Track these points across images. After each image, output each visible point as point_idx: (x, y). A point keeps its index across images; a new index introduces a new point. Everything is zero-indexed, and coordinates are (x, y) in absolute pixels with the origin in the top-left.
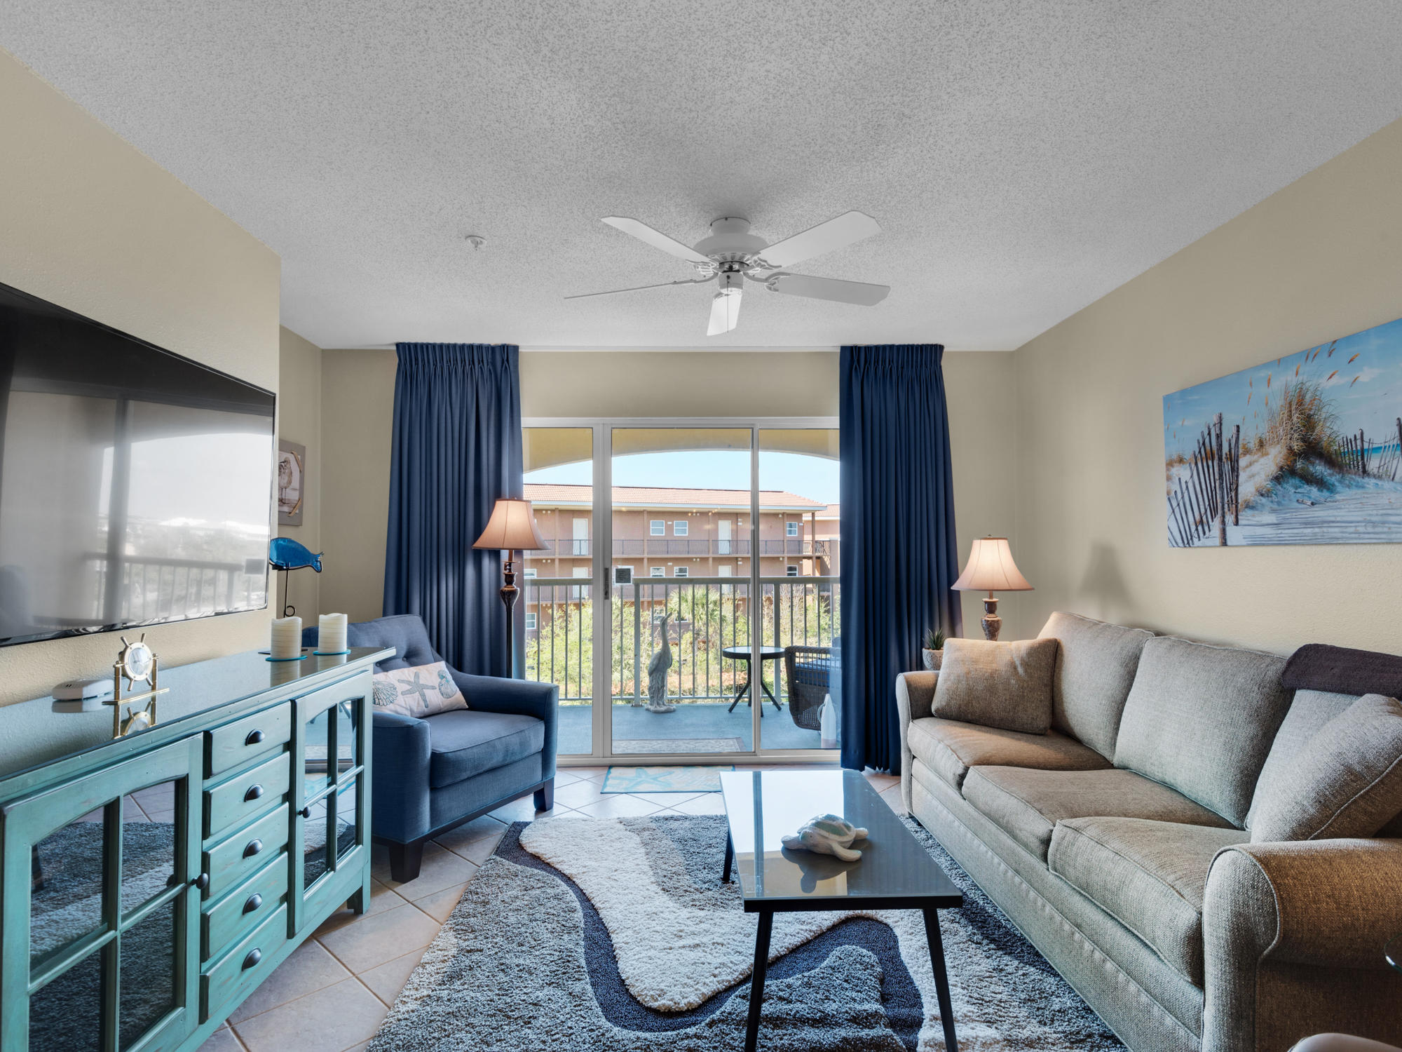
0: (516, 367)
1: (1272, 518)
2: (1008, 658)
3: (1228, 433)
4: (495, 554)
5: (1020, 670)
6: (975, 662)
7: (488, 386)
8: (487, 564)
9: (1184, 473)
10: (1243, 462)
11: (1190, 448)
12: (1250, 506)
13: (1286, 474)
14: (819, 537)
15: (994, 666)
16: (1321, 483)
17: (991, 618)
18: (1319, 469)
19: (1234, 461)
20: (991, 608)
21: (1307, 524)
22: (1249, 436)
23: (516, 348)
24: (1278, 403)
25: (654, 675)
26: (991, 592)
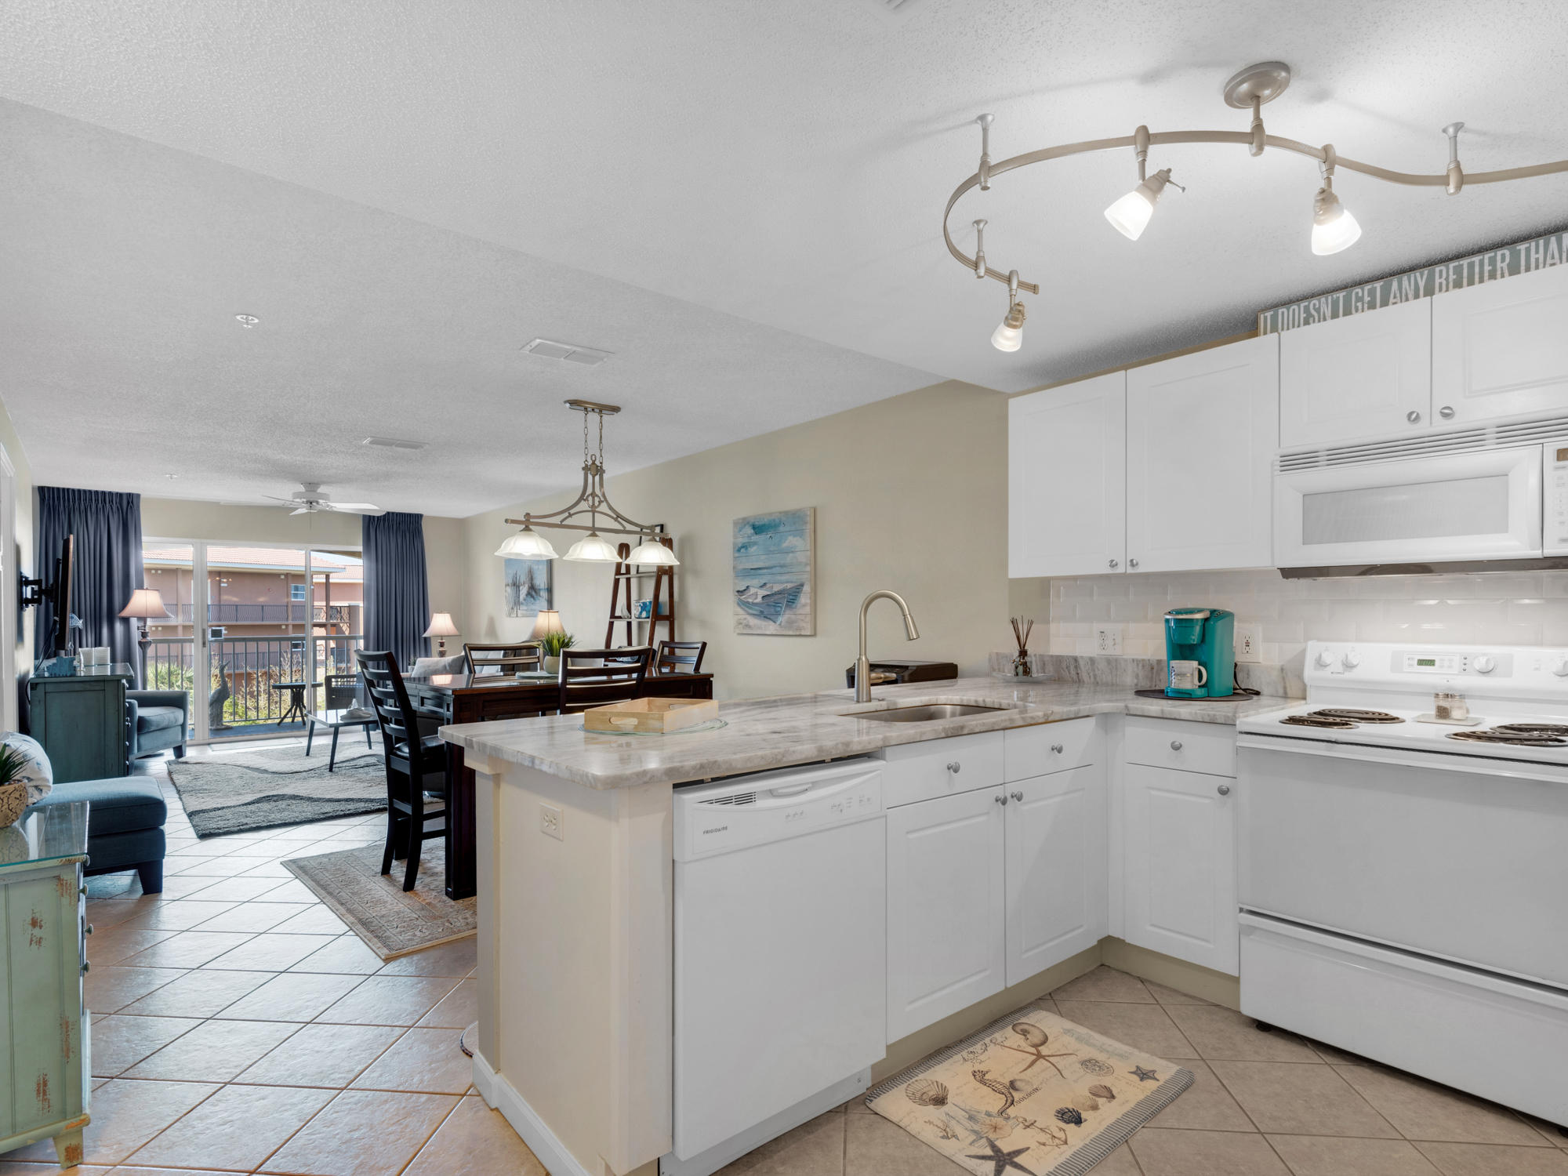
0: (138, 507)
1: (525, 608)
2: (443, 664)
3: (518, 578)
4: (126, 621)
5: (448, 668)
6: (429, 666)
7: (116, 516)
8: (119, 627)
9: (509, 589)
10: (521, 588)
11: (510, 582)
12: (522, 604)
13: (529, 594)
14: (332, 604)
15: (437, 667)
16: (532, 597)
17: (441, 649)
18: (533, 593)
19: (519, 587)
20: (442, 645)
21: (532, 610)
22: (522, 581)
23: (138, 496)
24: (527, 570)
25: (214, 705)
26: (442, 637)
